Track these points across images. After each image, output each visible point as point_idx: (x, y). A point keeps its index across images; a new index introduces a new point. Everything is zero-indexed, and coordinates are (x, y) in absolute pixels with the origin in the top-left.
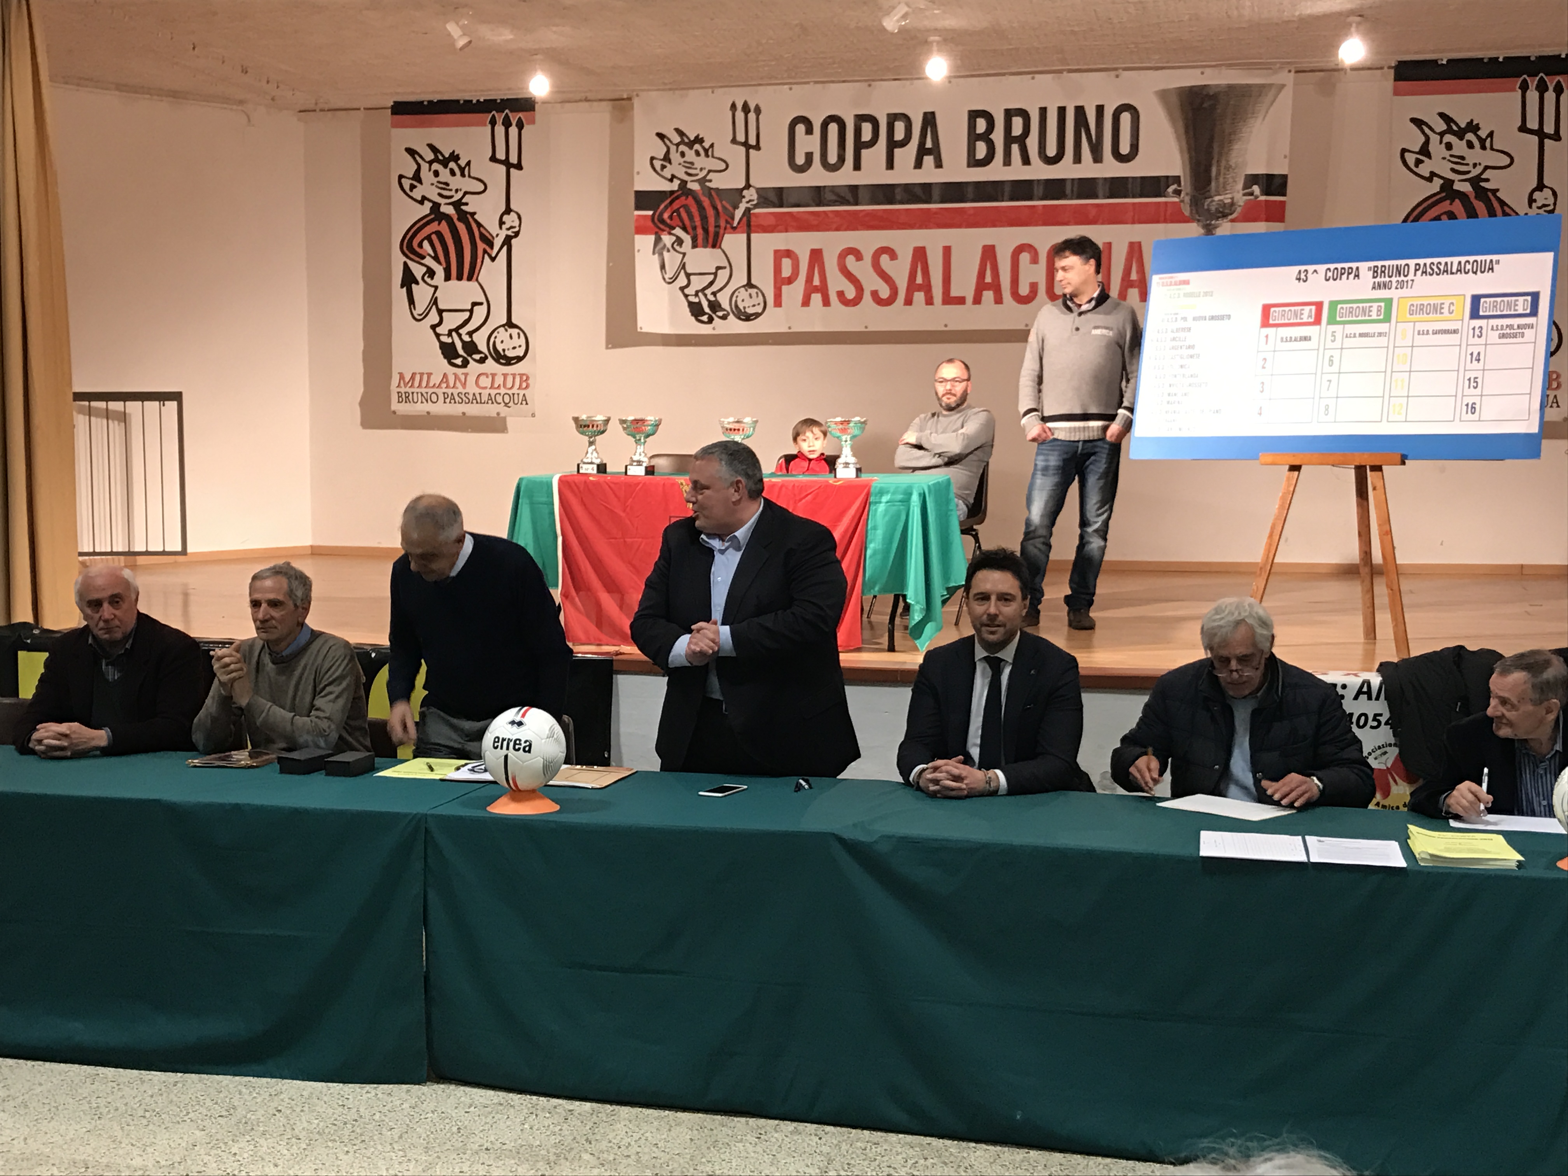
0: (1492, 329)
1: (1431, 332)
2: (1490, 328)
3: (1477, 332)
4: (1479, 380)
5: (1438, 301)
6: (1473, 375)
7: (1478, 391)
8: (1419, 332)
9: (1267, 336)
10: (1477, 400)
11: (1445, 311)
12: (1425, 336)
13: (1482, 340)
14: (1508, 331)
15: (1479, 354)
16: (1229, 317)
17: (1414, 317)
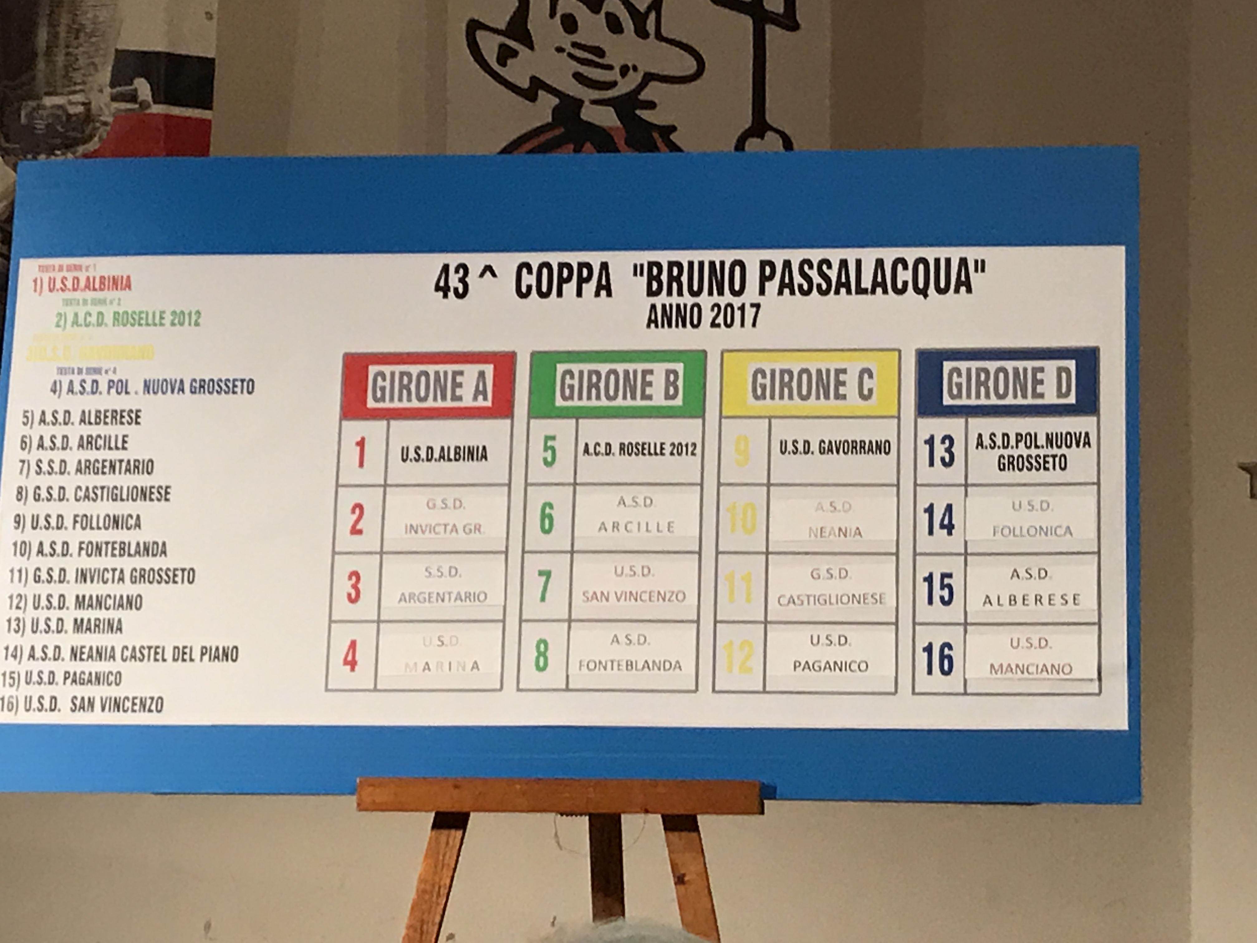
0: (980, 444)
1: (814, 447)
2: (973, 442)
3: (940, 451)
4: (956, 582)
5: (832, 363)
6: (938, 567)
7: (954, 612)
8: (783, 444)
9: (361, 444)
10: (953, 636)
11: (851, 389)
12: (800, 457)
13: (956, 473)
14: (1022, 450)
15: (949, 508)
16: (250, 386)
17: (768, 405)
